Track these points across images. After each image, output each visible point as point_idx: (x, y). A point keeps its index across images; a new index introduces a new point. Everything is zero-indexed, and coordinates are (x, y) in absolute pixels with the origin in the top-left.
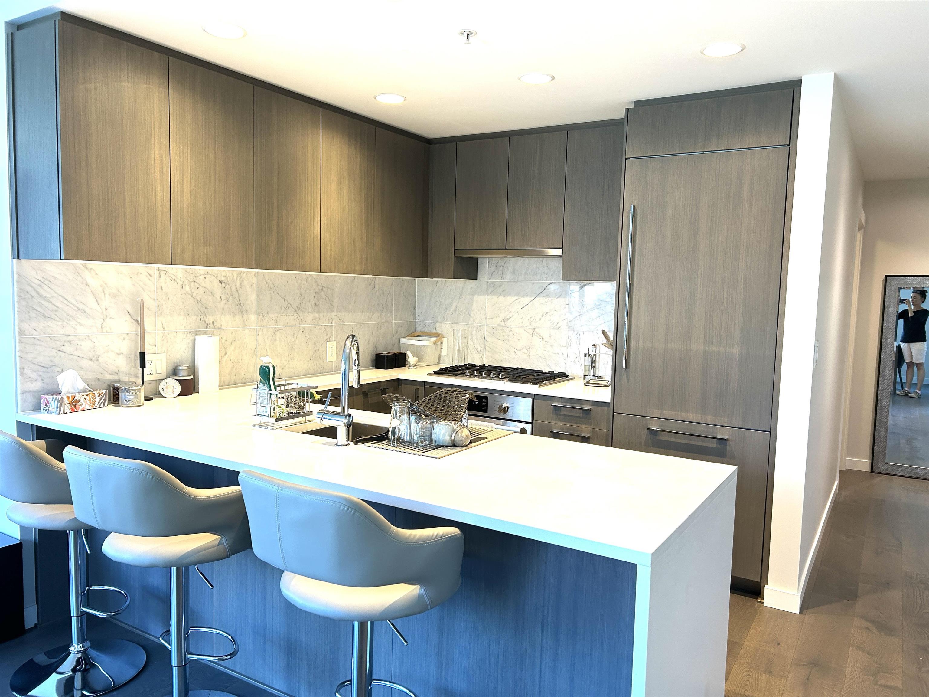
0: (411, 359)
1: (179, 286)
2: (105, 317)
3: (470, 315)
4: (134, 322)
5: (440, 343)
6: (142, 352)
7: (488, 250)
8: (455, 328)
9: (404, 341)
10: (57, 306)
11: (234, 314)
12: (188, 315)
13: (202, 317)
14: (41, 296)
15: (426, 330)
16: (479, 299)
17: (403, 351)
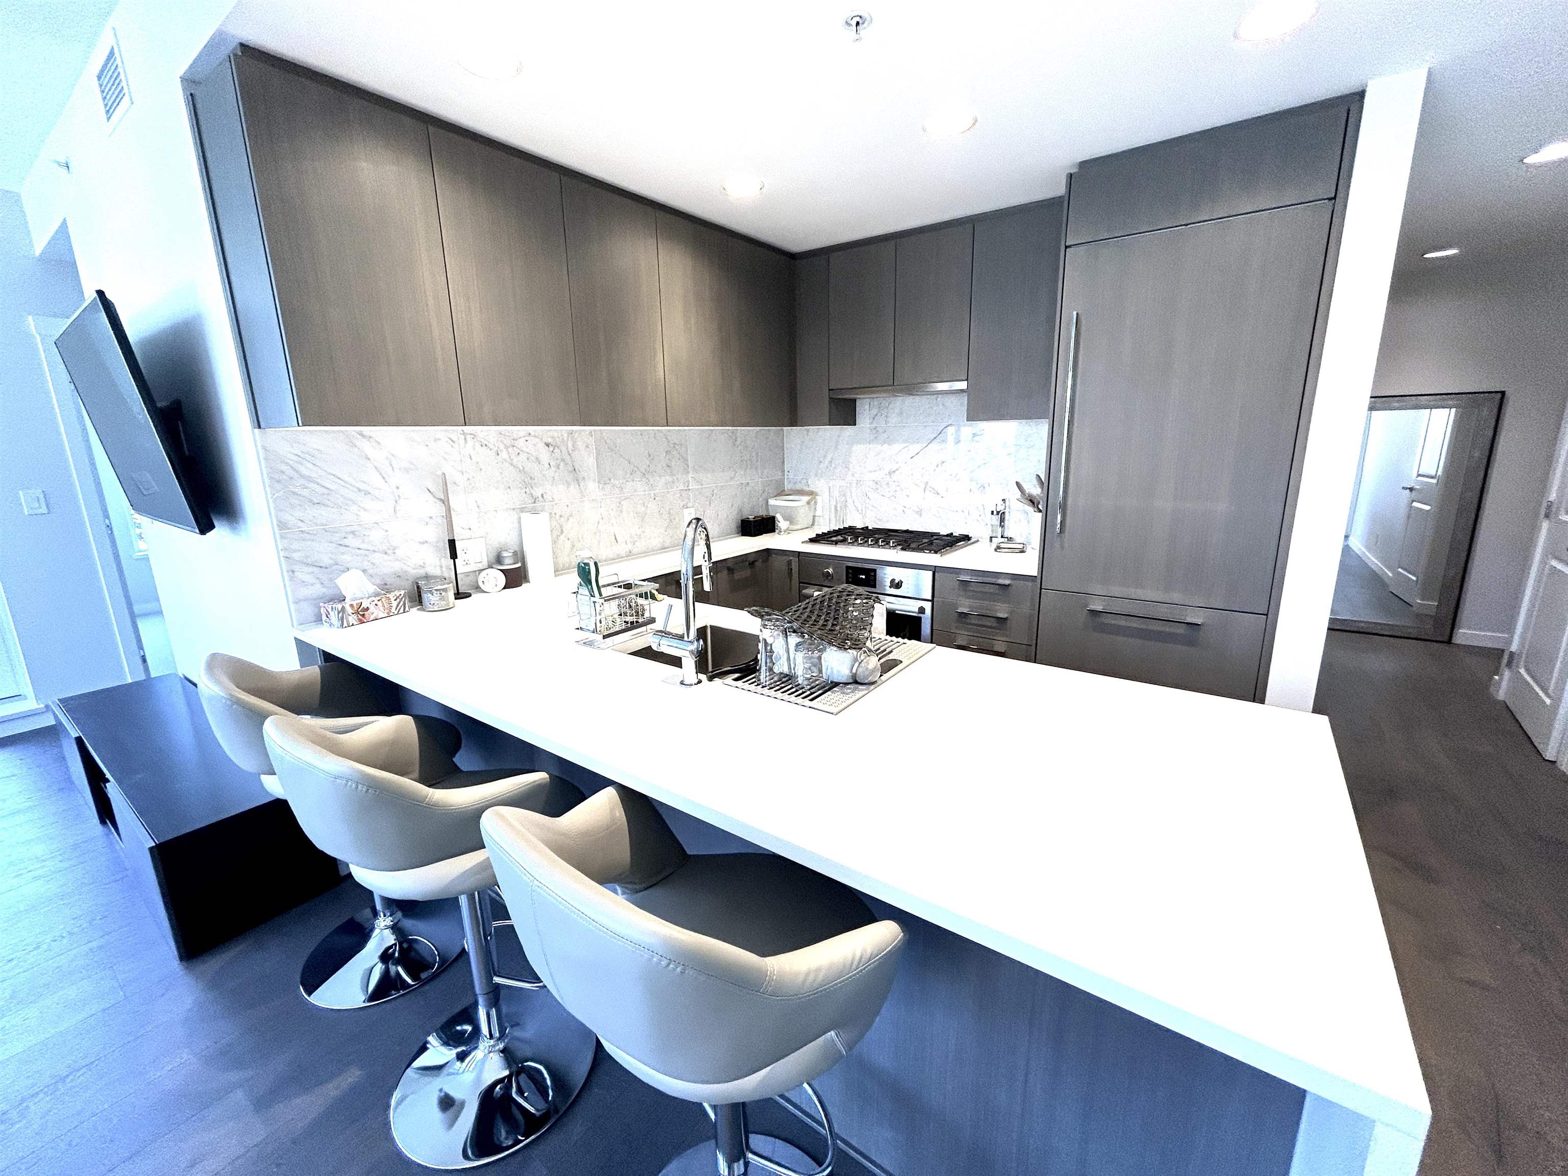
0: (782, 524)
1: (492, 453)
2: (397, 498)
3: (848, 469)
4: (438, 502)
5: (813, 502)
6: (451, 539)
7: (870, 388)
8: (831, 484)
9: (772, 502)
10: (328, 489)
11: (568, 484)
12: (509, 488)
13: (527, 490)
14: (302, 476)
15: (798, 487)
16: (858, 449)
17: (772, 514)
